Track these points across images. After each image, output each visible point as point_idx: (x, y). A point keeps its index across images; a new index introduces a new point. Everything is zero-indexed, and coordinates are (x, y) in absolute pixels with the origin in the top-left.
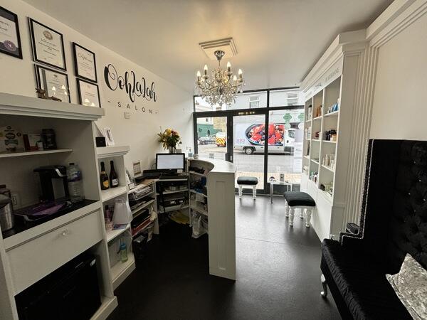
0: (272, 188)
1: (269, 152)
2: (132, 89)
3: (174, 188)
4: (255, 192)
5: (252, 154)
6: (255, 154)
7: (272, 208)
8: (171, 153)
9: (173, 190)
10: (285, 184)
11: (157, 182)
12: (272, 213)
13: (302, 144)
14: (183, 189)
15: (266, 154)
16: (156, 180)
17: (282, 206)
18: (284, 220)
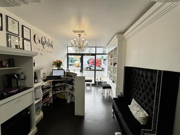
0: (97, 83)
1: (96, 69)
2: (44, 43)
3: (60, 84)
4: (91, 85)
5: (90, 70)
6: (91, 70)
7: (97, 90)
8: (58, 69)
9: (59, 84)
10: (102, 81)
11: (53, 81)
12: (97, 92)
13: (107, 67)
14: (63, 84)
15: (95, 70)
16: (52, 80)
17: (101, 90)
18: (101, 94)
